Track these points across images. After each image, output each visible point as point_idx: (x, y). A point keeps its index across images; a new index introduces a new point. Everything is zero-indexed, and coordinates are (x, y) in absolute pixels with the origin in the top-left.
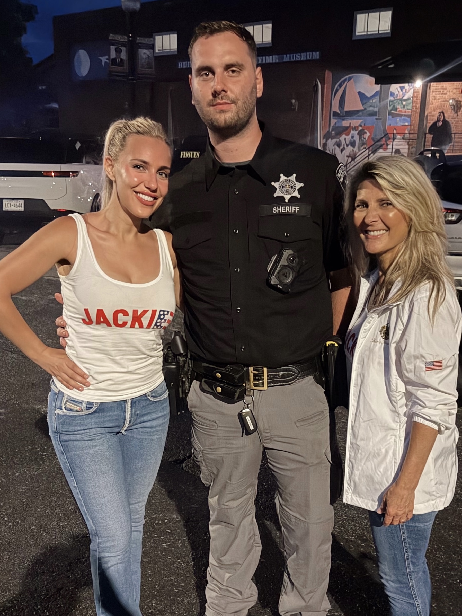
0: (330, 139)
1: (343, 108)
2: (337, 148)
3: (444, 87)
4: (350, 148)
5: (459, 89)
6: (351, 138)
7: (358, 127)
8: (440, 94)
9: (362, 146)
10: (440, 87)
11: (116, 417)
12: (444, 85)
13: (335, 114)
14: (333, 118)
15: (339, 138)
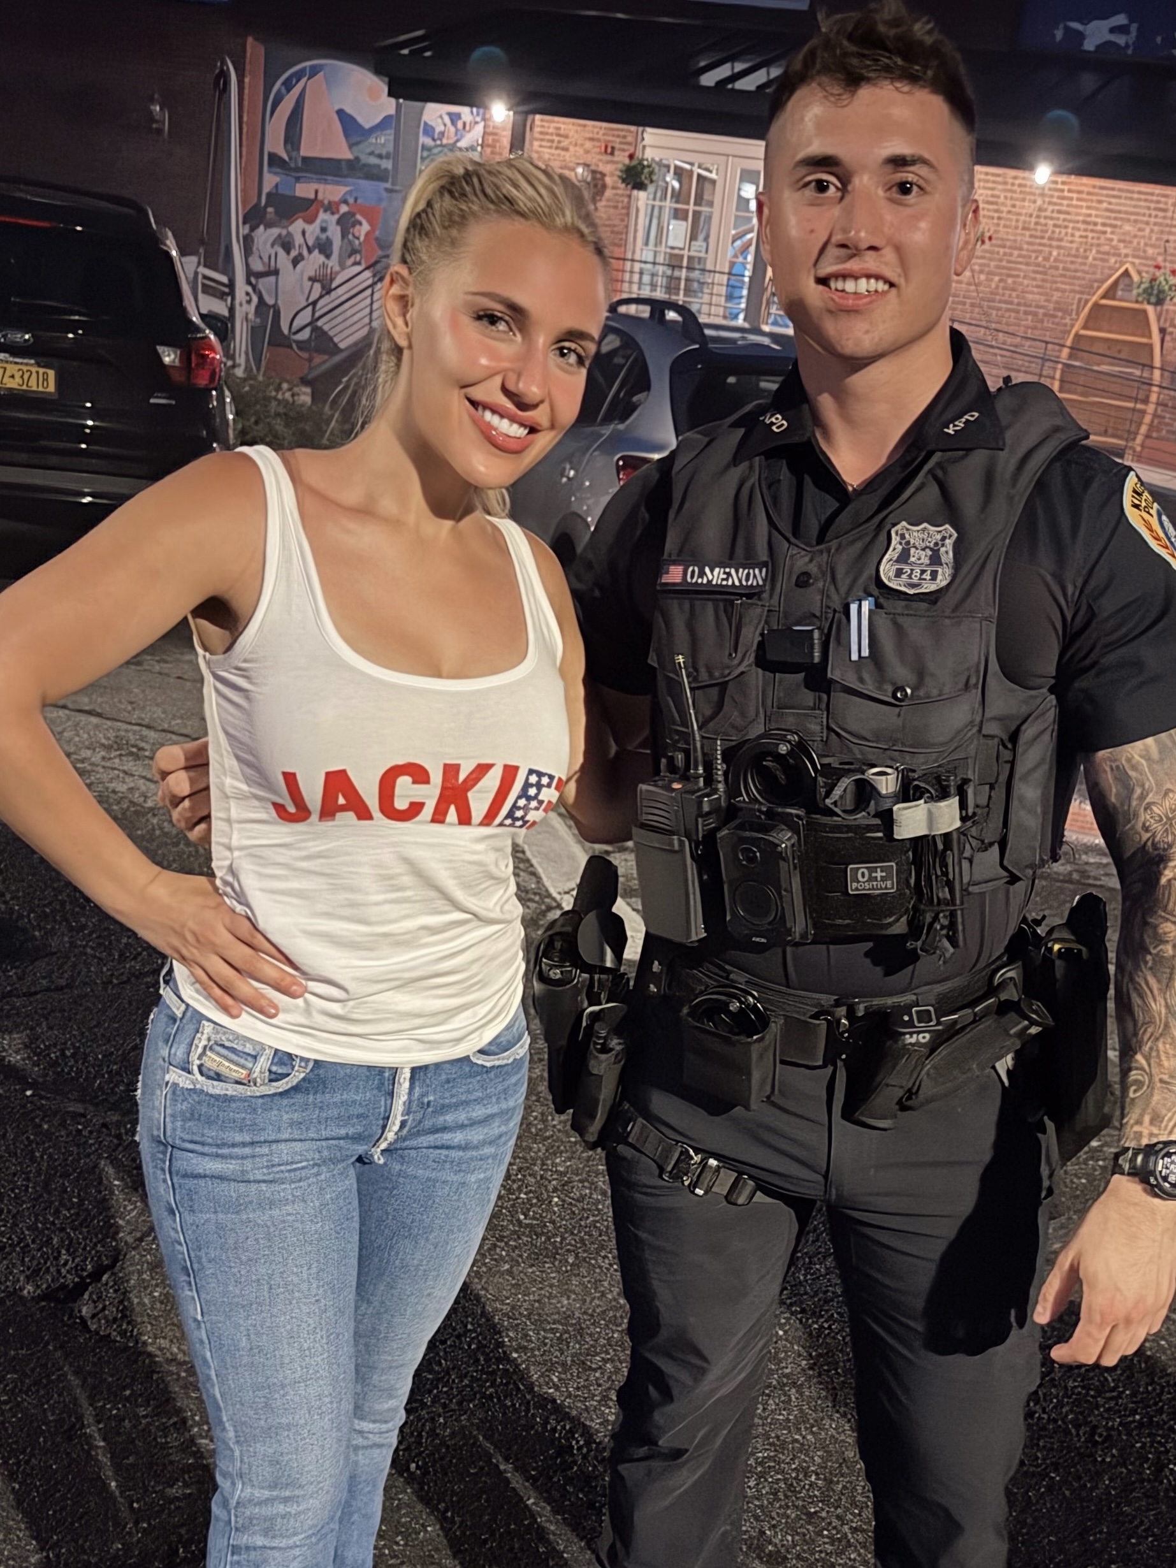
0: (262, 227)
1: (297, 148)
2: (281, 253)
3: (562, 132)
4: (317, 258)
5: (598, 140)
6: (318, 230)
7: (338, 204)
8: (551, 147)
9: (350, 256)
10: (551, 130)
11: (361, 1111)
12: (563, 126)
13: (274, 160)
14: (270, 172)
15: (286, 227)
